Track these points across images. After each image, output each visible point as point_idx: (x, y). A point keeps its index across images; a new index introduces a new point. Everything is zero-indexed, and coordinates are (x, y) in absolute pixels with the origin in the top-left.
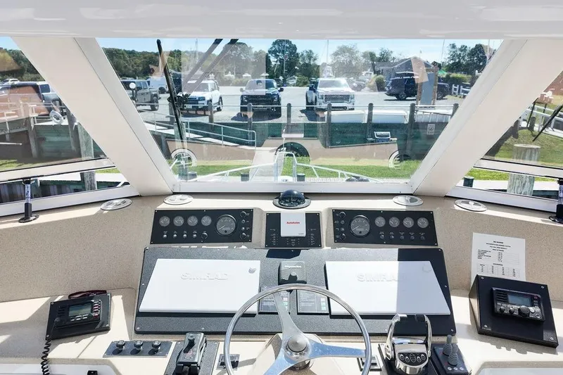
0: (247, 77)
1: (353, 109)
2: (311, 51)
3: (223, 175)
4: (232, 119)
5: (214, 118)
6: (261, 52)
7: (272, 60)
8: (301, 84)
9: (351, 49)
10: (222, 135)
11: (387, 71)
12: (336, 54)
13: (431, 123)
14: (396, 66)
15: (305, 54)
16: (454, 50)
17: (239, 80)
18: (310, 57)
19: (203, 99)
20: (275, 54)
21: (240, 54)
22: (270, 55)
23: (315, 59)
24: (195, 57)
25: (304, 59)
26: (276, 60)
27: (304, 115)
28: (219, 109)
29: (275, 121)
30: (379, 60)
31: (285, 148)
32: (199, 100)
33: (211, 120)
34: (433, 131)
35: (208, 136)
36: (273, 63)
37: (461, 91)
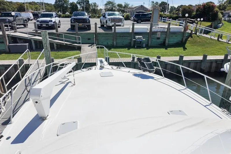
0: (68, 14)
1: (124, 26)
2: (95, 3)
3: (71, 58)
4: (67, 31)
5: (59, 30)
6: (73, 3)
7: (78, 6)
8: (93, 17)
9: (112, 2)
10: (64, 39)
11: (130, 11)
12: (106, 5)
13: (159, 32)
14: (134, 9)
15: (93, 4)
16: (153, 4)
17: (64, 15)
18: (95, 6)
19: (51, 21)
20: (79, 4)
21: (63, 3)
22: (77, 4)
23: (97, 7)
24: (42, 5)
25: (92, 6)
26: (80, 7)
27: (101, 29)
28: (59, 27)
29: (88, 32)
30: (124, 7)
31: (95, 45)
32: (49, 22)
33: (57, 31)
34: (160, 35)
35: (56, 39)
36: (79, 8)
37: (162, 19)
